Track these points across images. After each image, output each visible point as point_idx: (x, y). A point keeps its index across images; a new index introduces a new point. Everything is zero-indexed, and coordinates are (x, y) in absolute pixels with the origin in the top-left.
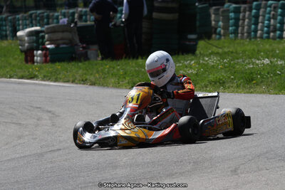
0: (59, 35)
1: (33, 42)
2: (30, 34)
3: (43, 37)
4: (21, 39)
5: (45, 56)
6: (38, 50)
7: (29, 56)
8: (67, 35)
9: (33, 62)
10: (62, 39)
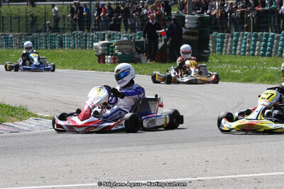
0: (124, 47)
1: (105, 50)
2: (103, 45)
3: (113, 47)
4: (96, 48)
5: (114, 59)
6: (108, 55)
7: (101, 58)
8: (129, 47)
9: (104, 63)
10: (126, 49)
